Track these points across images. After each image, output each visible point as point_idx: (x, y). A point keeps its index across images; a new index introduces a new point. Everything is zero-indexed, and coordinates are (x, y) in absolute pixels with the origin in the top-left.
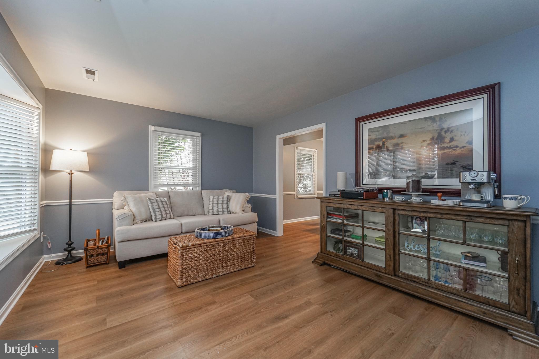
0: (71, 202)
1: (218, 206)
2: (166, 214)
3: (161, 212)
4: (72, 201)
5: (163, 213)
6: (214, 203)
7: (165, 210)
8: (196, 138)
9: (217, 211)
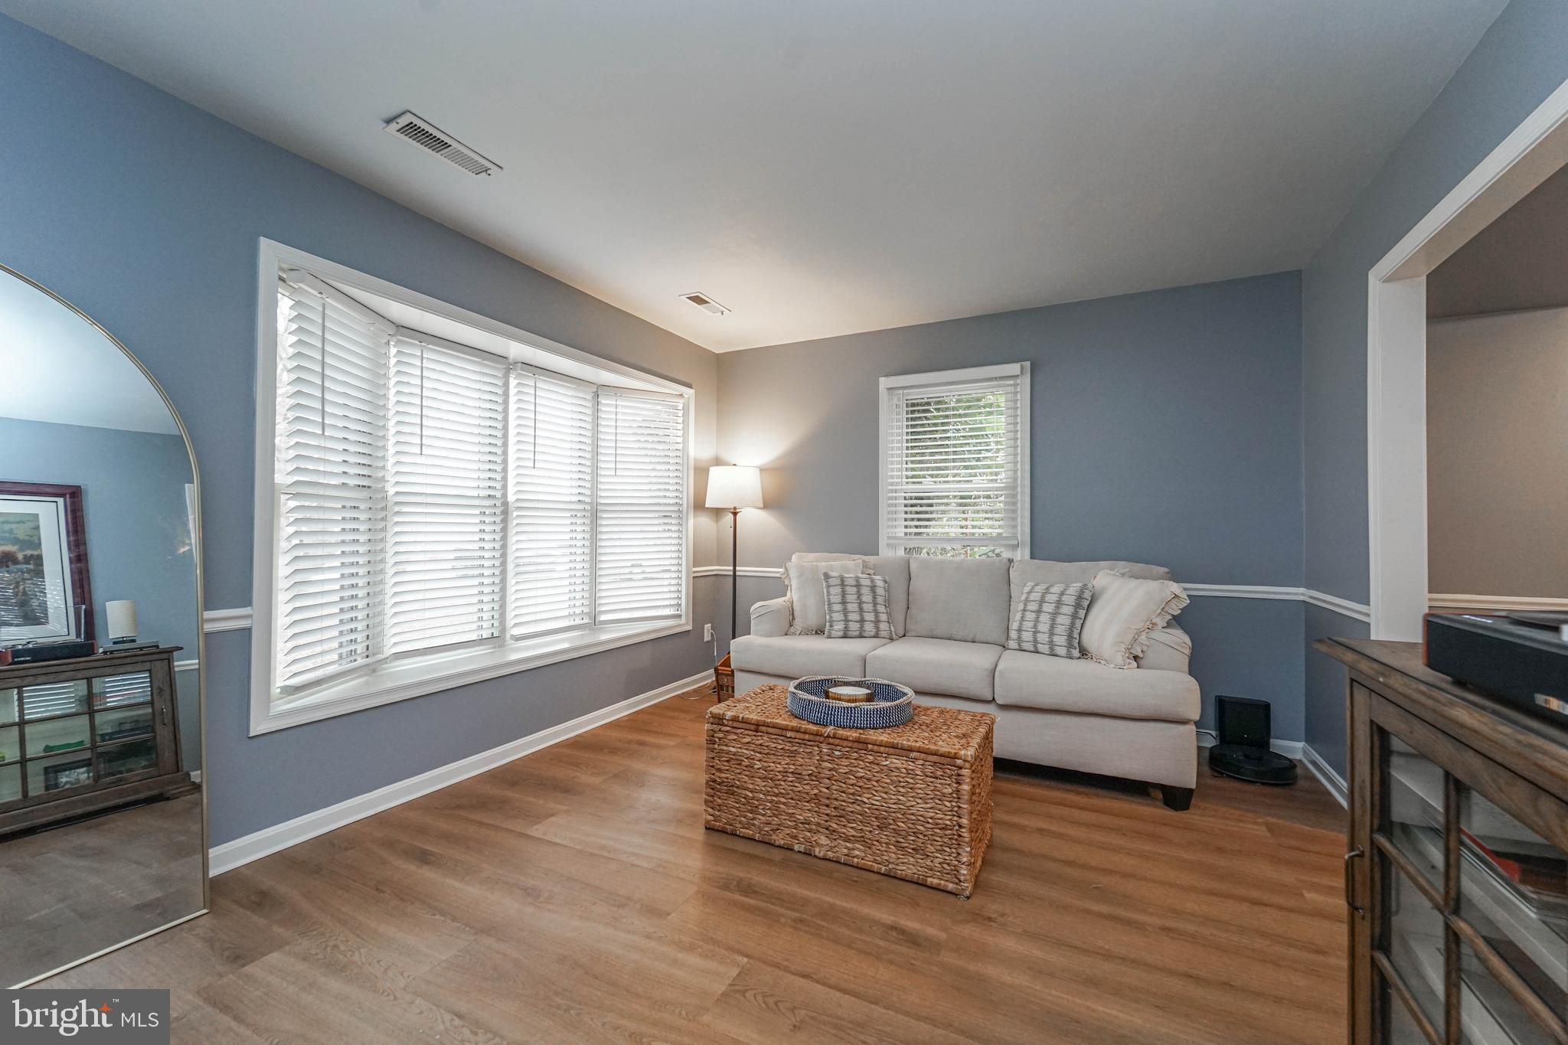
0: (735, 571)
1: (1037, 621)
2: (862, 621)
3: (845, 615)
4: (737, 568)
5: (850, 618)
6: (1028, 608)
7: (861, 610)
8: (1012, 382)
9: (1031, 639)
